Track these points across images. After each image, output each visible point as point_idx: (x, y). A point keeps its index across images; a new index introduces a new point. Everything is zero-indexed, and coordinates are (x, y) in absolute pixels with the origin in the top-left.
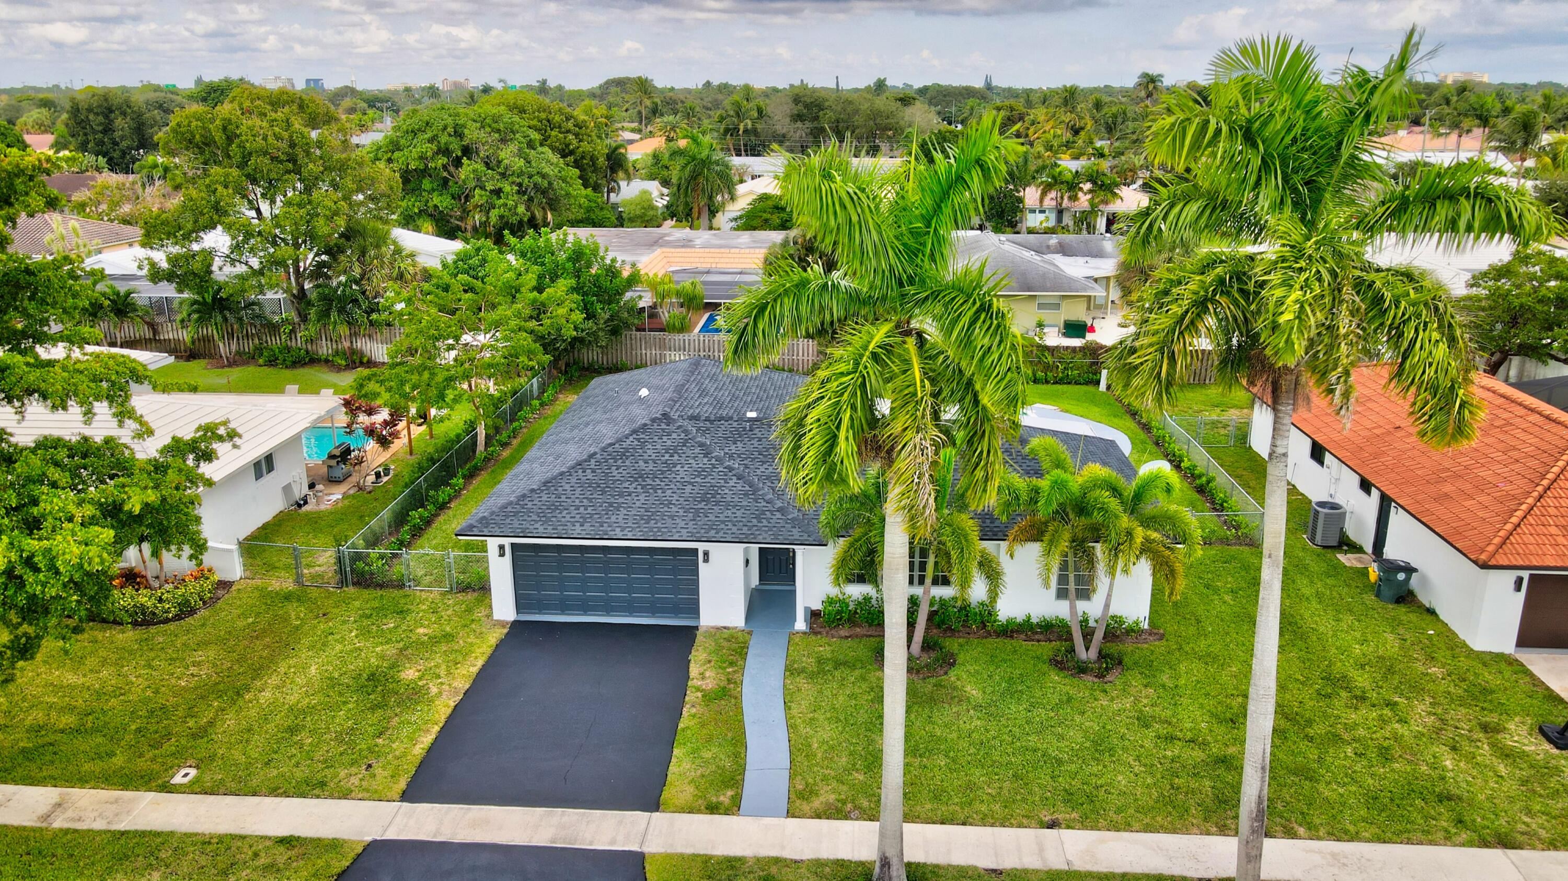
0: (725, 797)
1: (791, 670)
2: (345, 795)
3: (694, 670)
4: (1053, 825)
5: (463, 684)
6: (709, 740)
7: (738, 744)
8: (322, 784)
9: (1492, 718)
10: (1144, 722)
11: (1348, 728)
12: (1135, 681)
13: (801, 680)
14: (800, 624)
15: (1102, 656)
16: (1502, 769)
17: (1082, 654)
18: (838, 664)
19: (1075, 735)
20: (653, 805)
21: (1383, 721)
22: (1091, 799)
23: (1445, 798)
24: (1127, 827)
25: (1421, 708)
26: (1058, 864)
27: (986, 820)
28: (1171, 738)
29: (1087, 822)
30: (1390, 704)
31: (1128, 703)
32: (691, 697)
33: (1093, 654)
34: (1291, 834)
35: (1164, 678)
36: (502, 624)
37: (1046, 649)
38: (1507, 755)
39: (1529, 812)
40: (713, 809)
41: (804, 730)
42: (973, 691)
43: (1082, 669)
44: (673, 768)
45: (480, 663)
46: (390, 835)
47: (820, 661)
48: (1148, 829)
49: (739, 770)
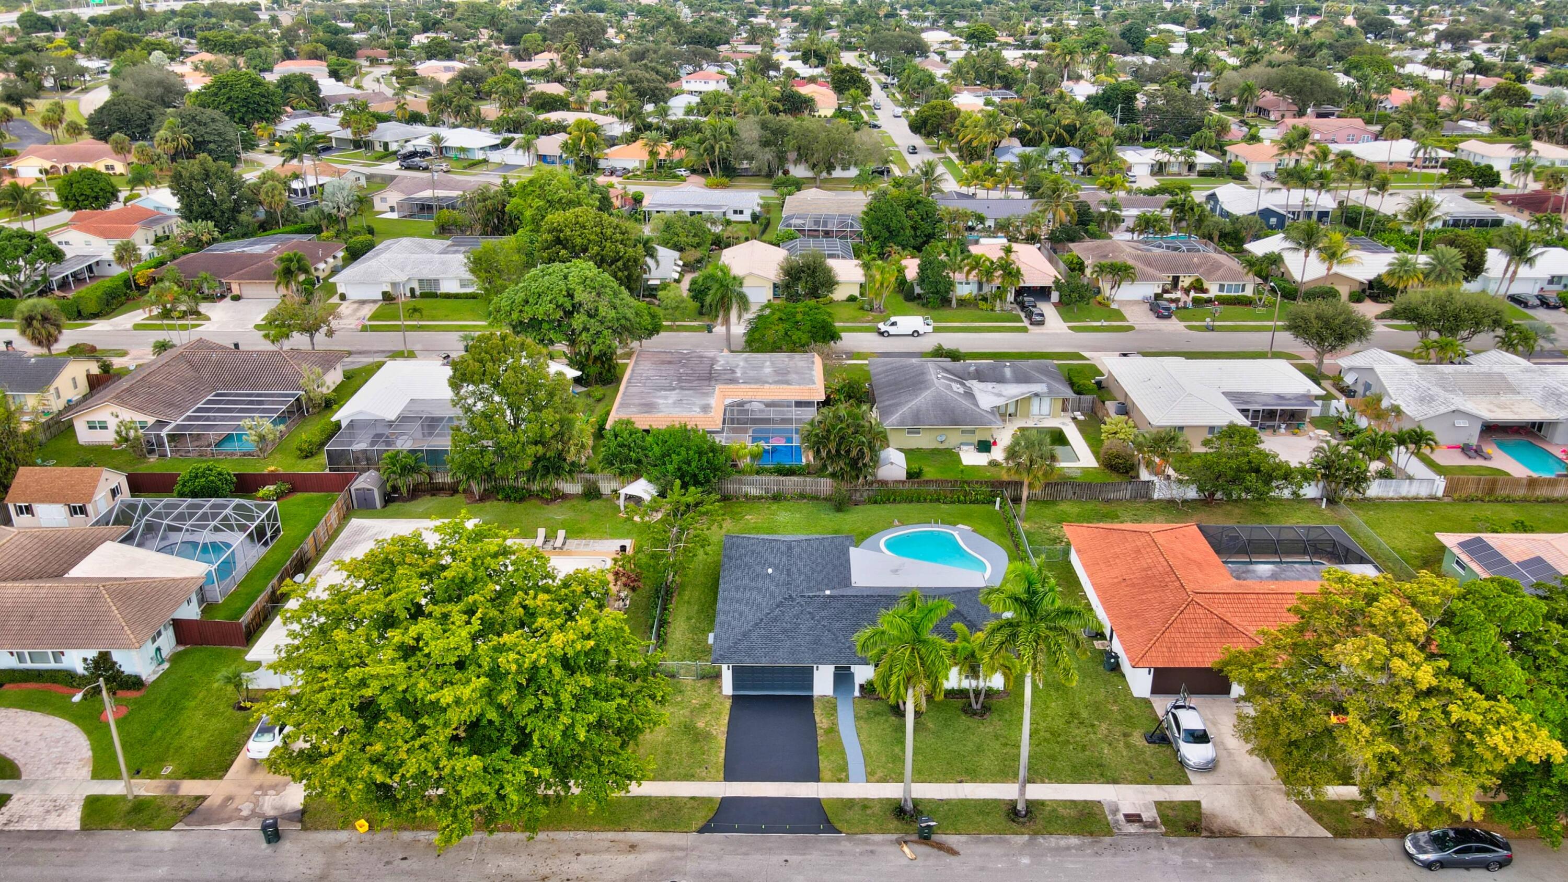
0: (843, 776)
1: (857, 718)
2: (703, 780)
3: (817, 719)
4: (961, 782)
5: (725, 729)
6: (832, 751)
7: (843, 753)
8: (693, 776)
9: (1128, 730)
10: (997, 737)
11: (1074, 737)
12: (995, 717)
13: (861, 722)
14: (857, 693)
15: (983, 706)
16: (1125, 753)
17: (974, 706)
18: (876, 714)
19: (970, 744)
20: (817, 780)
21: (1088, 733)
22: (975, 771)
23: (1100, 766)
24: (987, 782)
25: (1104, 726)
26: (962, 796)
27: (937, 781)
28: (1006, 745)
29: (973, 780)
30: (1093, 726)
31: (990, 729)
32: (820, 732)
33: (979, 706)
34: (1043, 782)
35: (1007, 716)
36: (727, 697)
37: (960, 703)
38: (1128, 746)
39: (1127, 770)
40: (839, 780)
41: (868, 746)
42: (930, 725)
43: (974, 713)
44: (821, 765)
45: (727, 718)
46: (728, 795)
47: (868, 712)
48: (994, 782)
49: (846, 764)
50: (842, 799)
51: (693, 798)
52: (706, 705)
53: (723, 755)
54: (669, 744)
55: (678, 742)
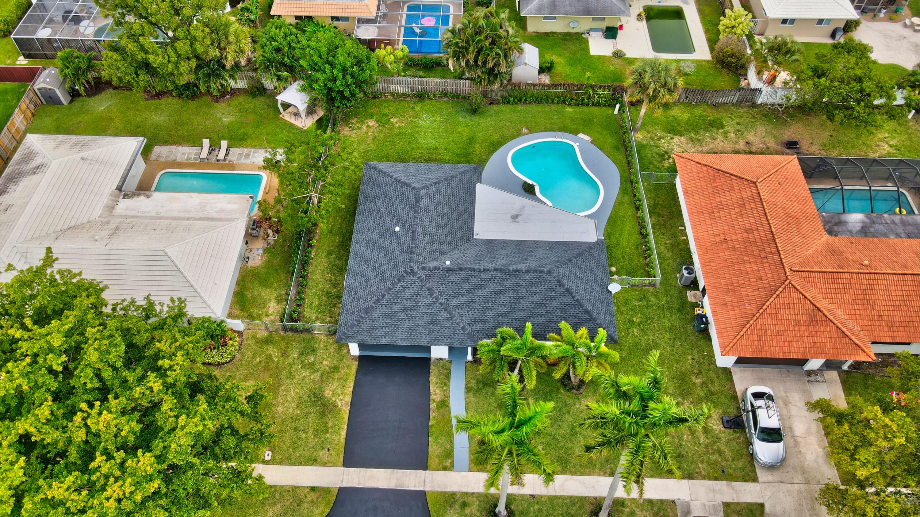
0: (448, 463)
3: (432, 391)
5: (348, 399)
6: (441, 432)
7: (451, 435)
8: (316, 459)
13: (471, 394)
14: (470, 357)
16: (702, 440)
17: (573, 379)
18: (484, 384)
20: (425, 467)
22: (566, 460)
24: (575, 474)
29: (563, 472)
32: (433, 406)
33: (577, 380)
36: (354, 358)
38: (706, 431)
39: (702, 462)
40: (445, 469)
43: (572, 387)
44: (430, 449)
45: (352, 385)
46: (345, 485)
48: (582, 475)
49: (452, 449)
50: (445, 493)
51: (313, 489)
52: (335, 369)
53: (344, 433)
54: (296, 419)
55: (306, 415)
